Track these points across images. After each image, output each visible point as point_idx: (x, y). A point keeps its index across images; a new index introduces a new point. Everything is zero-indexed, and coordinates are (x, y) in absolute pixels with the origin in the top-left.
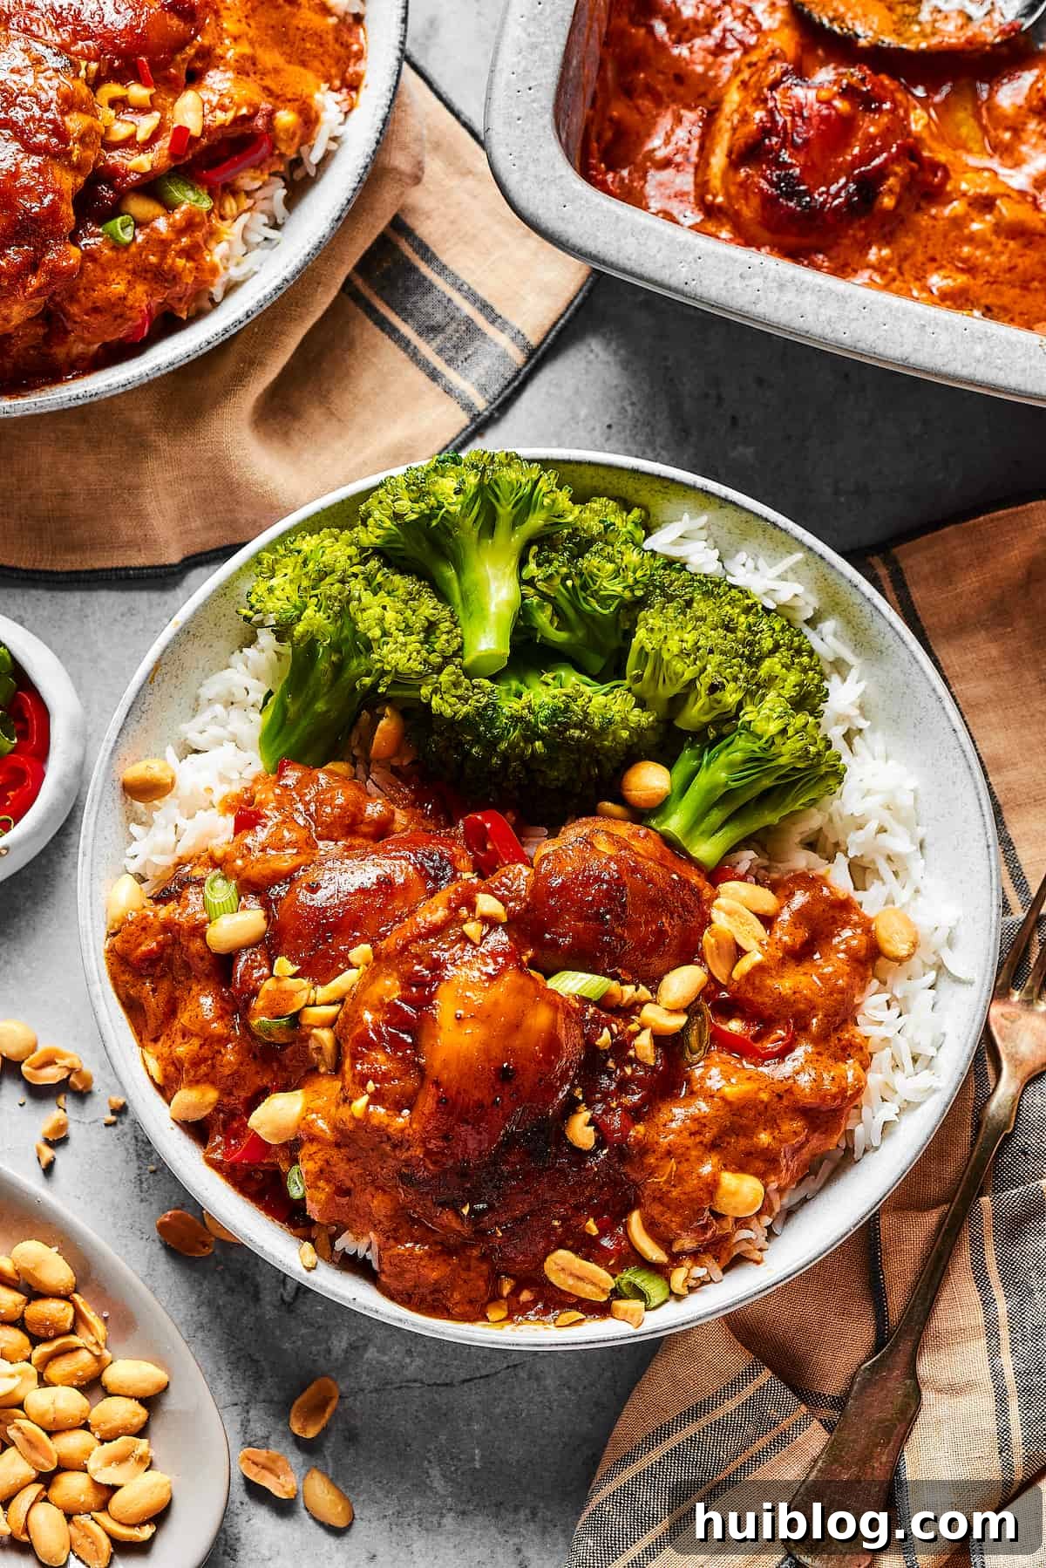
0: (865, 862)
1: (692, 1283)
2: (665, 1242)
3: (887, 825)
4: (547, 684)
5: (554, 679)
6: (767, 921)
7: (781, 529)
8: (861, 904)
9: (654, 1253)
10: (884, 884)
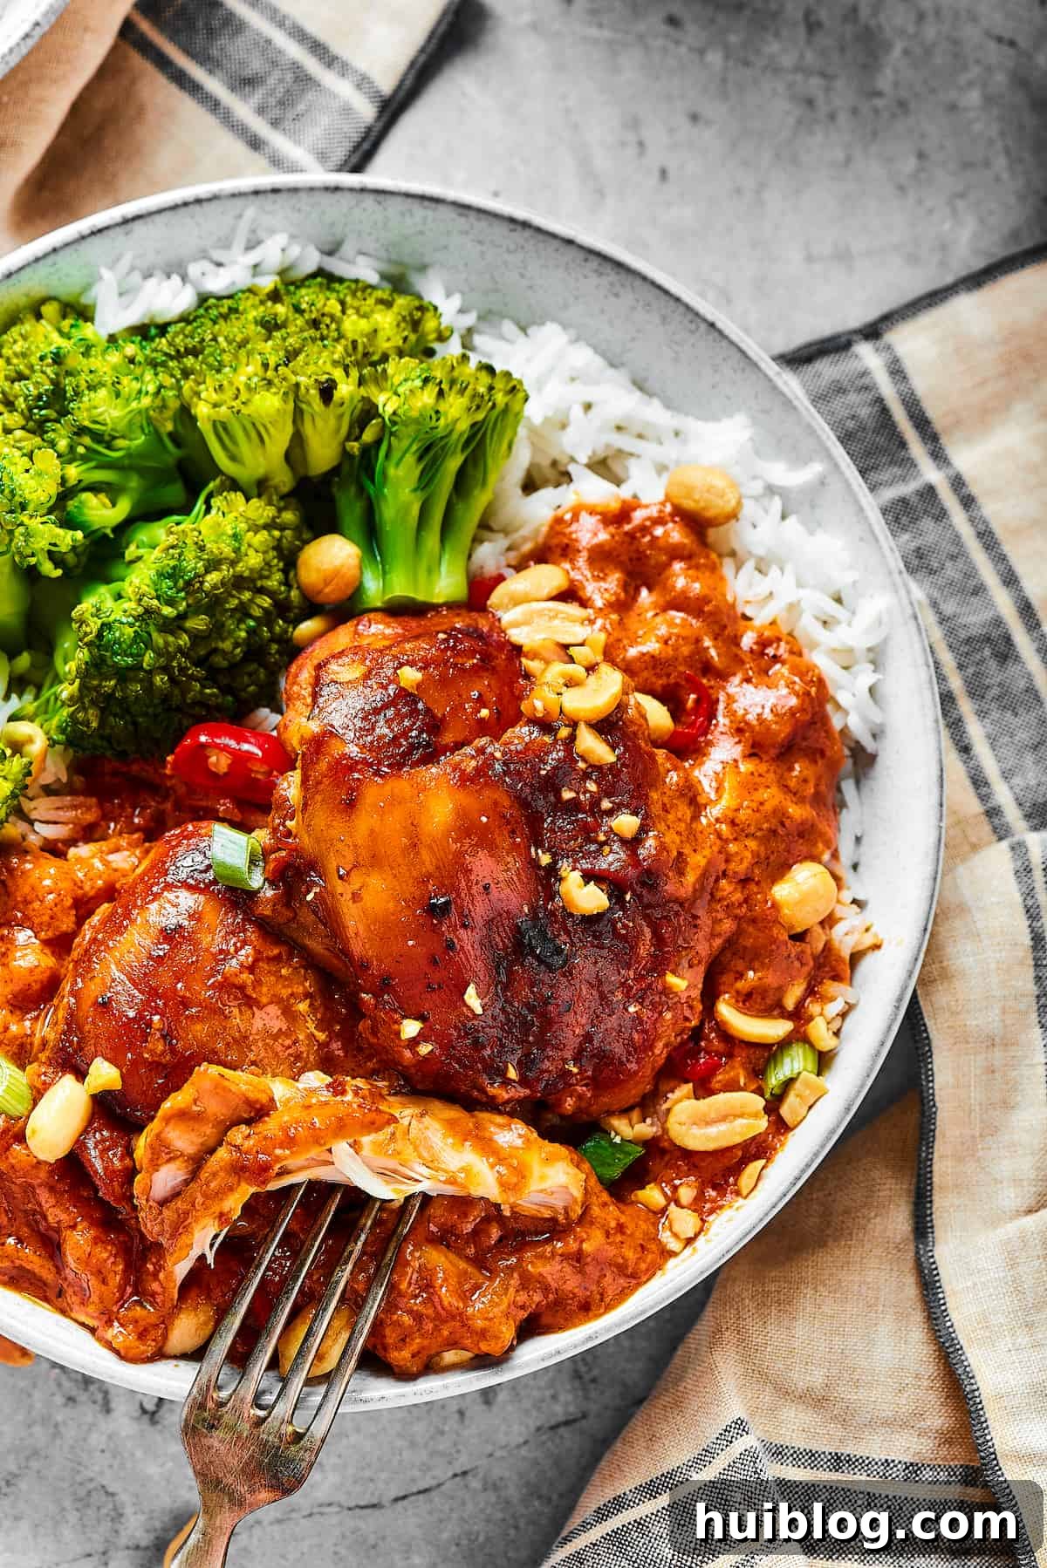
0: (601, 454)
1: (835, 1026)
2: (773, 1008)
3: (589, 399)
4: (139, 558)
5: (138, 547)
6: (569, 595)
7: (209, 200)
8: (635, 497)
9: (773, 1029)
10: (639, 456)
